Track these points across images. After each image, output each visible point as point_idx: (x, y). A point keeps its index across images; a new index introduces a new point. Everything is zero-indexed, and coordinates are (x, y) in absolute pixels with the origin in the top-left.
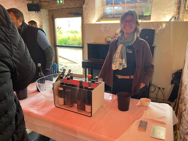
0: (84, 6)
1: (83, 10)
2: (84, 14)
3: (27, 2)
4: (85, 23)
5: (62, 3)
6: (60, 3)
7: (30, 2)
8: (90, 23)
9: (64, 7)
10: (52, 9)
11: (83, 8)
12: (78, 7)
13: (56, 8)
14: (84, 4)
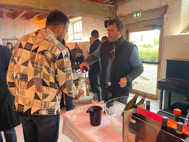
0: (165, 16)
1: (164, 20)
2: (164, 26)
3: (105, 19)
4: (165, 35)
5: (139, 16)
6: (137, 16)
7: (108, 19)
8: (171, 35)
9: (141, 20)
10: (128, 23)
11: (164, 19)
12: (158, 18)
13: (132, 22)
14: (165, 14)
